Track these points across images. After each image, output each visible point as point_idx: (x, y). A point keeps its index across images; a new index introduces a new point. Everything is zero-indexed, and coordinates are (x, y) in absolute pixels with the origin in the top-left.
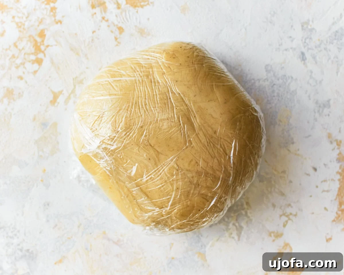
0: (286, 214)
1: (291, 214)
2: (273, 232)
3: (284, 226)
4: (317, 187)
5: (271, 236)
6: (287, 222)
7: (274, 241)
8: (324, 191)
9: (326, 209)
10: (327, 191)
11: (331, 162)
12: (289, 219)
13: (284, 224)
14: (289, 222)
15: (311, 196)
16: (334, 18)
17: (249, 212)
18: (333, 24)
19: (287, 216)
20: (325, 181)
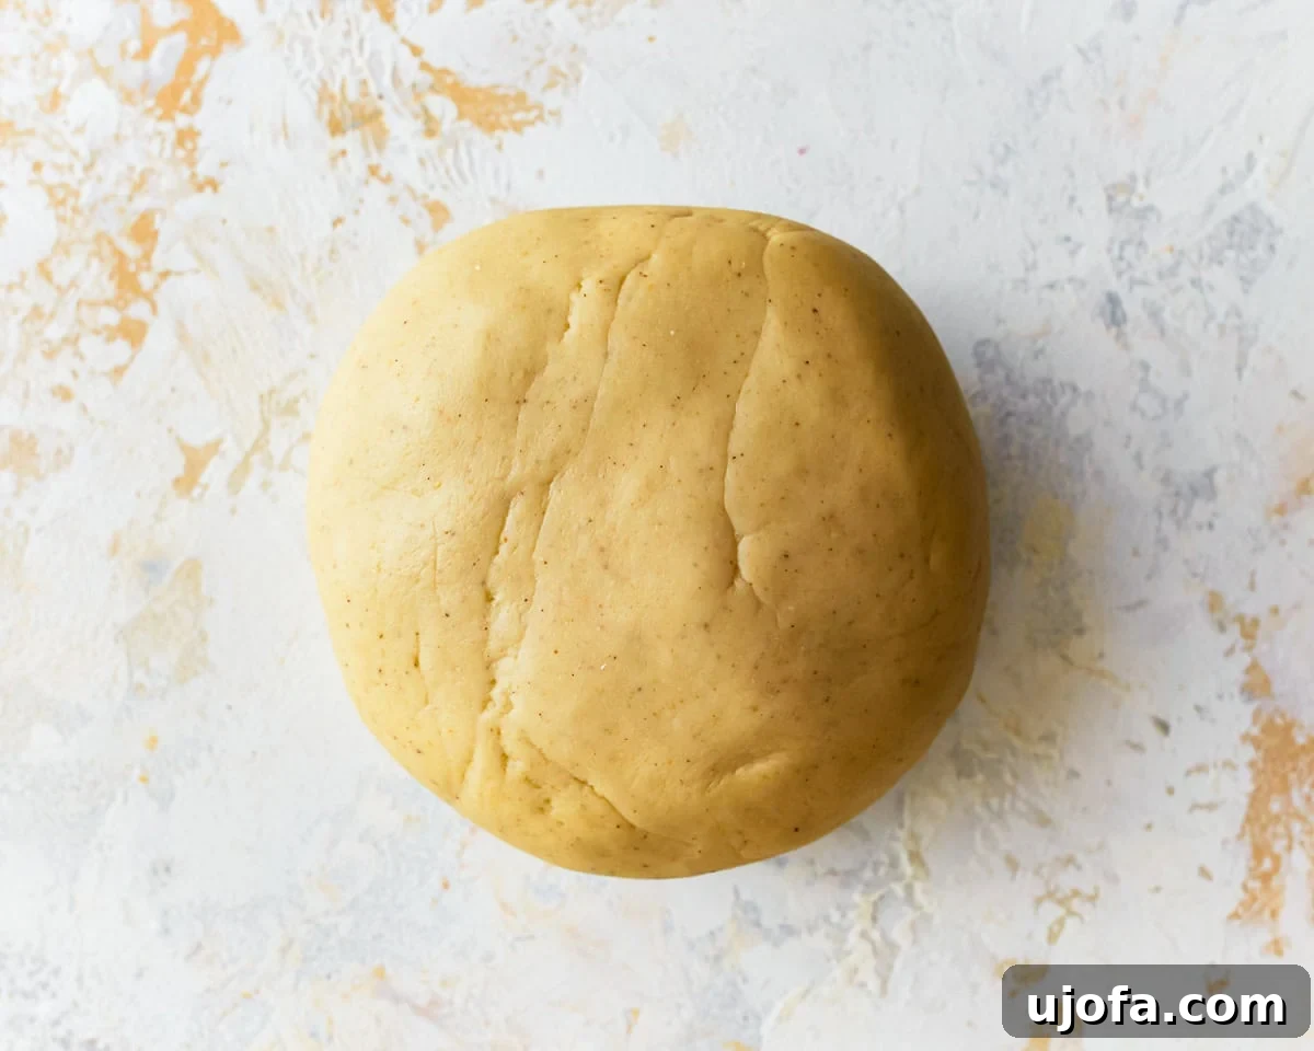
0: (1059, 895)
1: (1076, 893)
3: (1052, 937)
4: (1171, 791)
6: (1061, 922)
8: (1195, 807)
9: (1204, 873)
10: (1211, 807)
11: (1220, 697)
12: (1071, 913)
13: (1051, 930)
14: (1071, 923)
15: (1149, 827)
16: (1224, 170)
17: (918, 887)
18: (1223, 191)
19: (1061, 902)
20: (1201, 769)
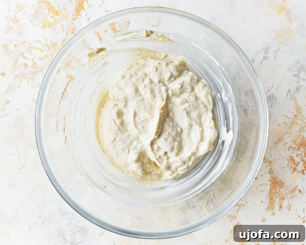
0: (239, 205)
1: (241, 205)
2: (231, 216)
3: (237, 212)
4: (257, 189)
5: (229, 218)
6: (239, 209)
7: (231, 221)
8: (261, 191)
9: (262, 202)
10: (263, 191)
11: (265, 173)
12: (240, 208)
13: (237, 210)
14: (240, 209)
15: (253, 194)
16: (268, 88)
17: (214, 200)
18: (268, 91)
19: (239, 206)
20: (262, 185)
